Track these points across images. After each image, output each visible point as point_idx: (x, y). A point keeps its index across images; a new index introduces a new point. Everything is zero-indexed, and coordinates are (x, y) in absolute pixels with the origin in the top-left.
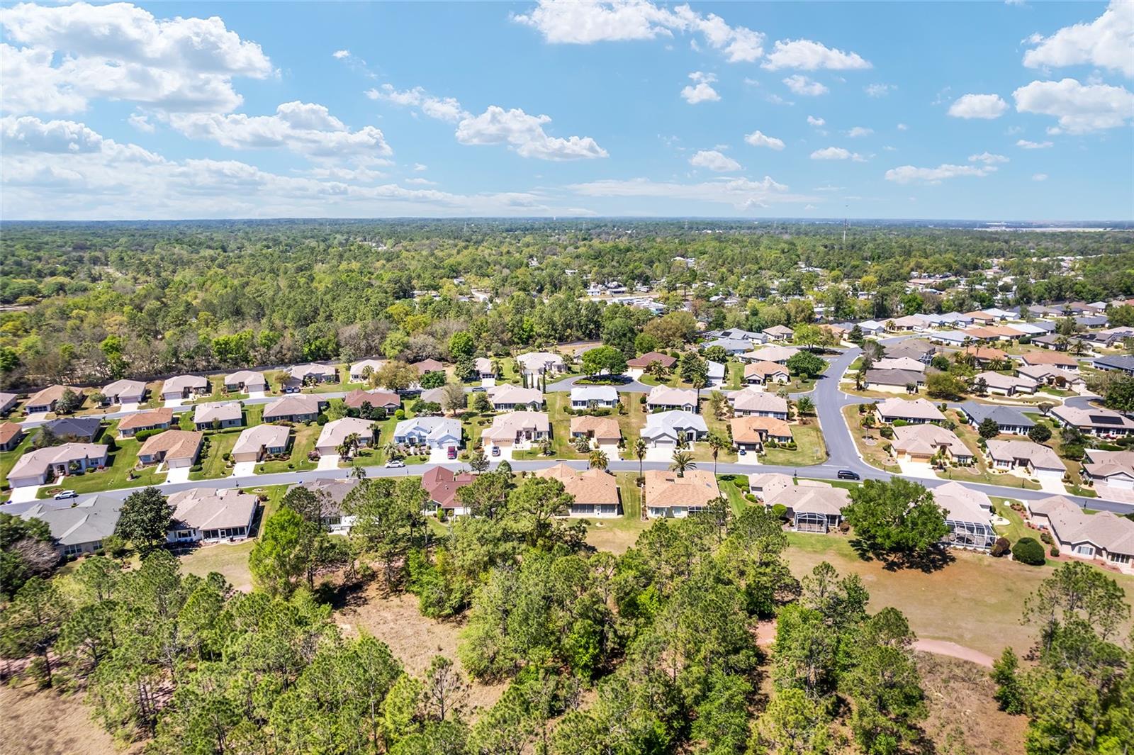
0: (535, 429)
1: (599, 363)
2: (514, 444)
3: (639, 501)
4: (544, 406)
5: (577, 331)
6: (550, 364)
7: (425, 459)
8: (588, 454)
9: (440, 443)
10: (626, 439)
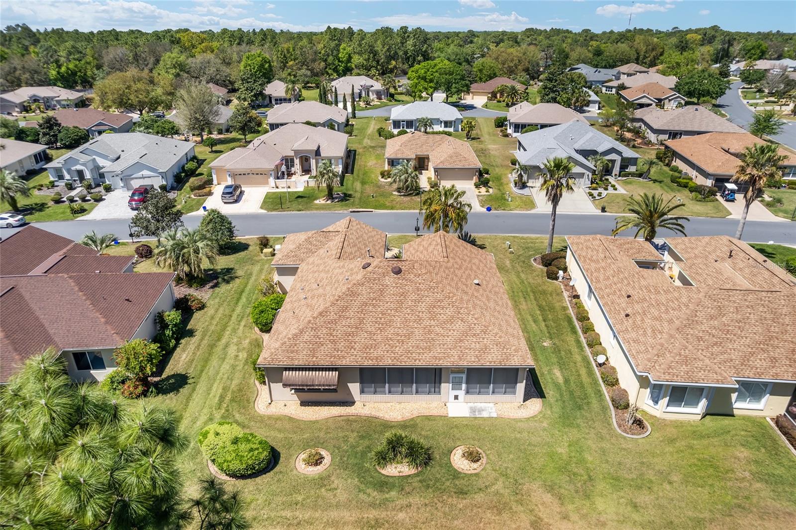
0: (317, 153)
1: (431, 81)
2: (272, 181)
3: (574, 331)
4: (347, 127)
5: (404, 64)
6: (367, 89)
7: (82, 211)
8: (417, 199)
9: (126, 178)
10: (487, 173)
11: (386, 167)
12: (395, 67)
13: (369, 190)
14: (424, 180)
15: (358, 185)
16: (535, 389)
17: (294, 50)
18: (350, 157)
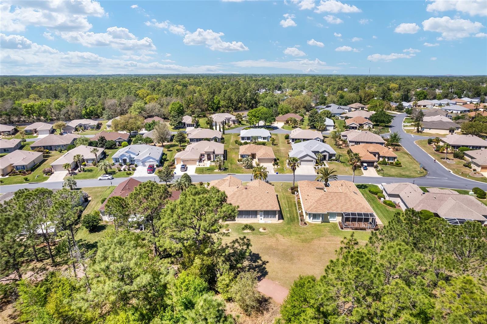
0: (214, 153)
1: (258, 117)
2: (198, 163)
3: (296, 206)
4: (222, 140)
5: (245, 104)
6: (229, 120)
7: (130, 174)
8: (252, 170)
9: (144, 162)
10: (278, 160)
11: (240, 158)
12: (241, 106)
13: (234, 166)
14: (254, 162)
15: (229, 165)
16: (281, 217)
17: (193, 99)
18: (225, 153)
